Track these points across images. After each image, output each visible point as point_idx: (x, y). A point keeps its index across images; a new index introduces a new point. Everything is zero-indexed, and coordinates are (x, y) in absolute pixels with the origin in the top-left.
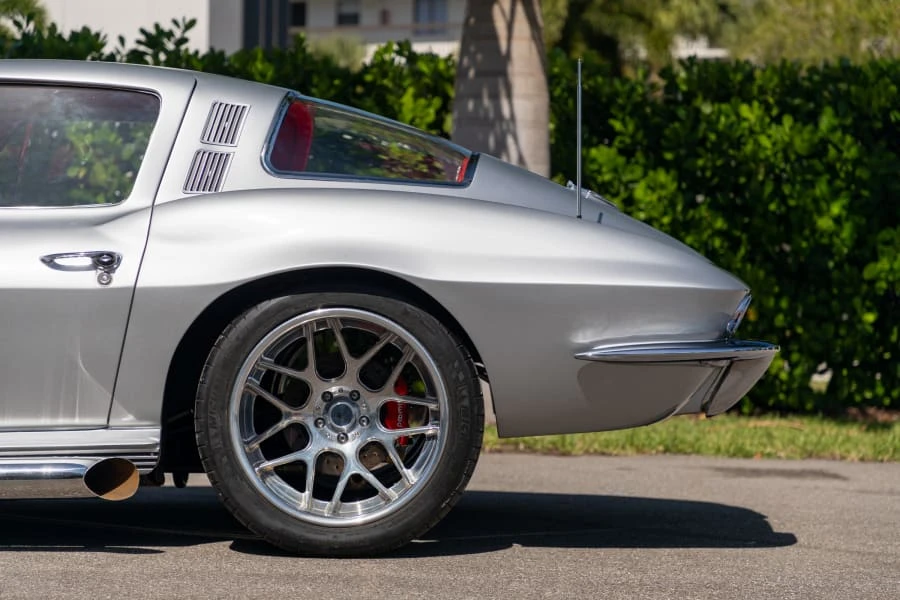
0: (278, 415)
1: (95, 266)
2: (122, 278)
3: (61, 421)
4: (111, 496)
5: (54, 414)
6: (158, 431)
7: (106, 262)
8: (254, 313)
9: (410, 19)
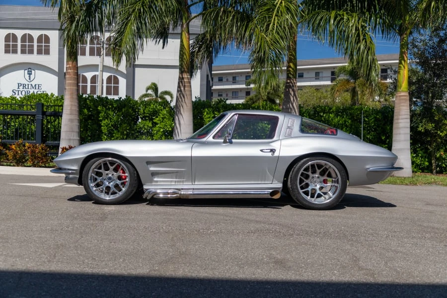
0: (303, 181)
1: (271, 152)
2: (276, 154)
3: (263, 182)
4: (273, 197)
5: (262, 181)
6: (282, 184)
7: (273, 151)
8: (302, 161)
9: (231, 96)
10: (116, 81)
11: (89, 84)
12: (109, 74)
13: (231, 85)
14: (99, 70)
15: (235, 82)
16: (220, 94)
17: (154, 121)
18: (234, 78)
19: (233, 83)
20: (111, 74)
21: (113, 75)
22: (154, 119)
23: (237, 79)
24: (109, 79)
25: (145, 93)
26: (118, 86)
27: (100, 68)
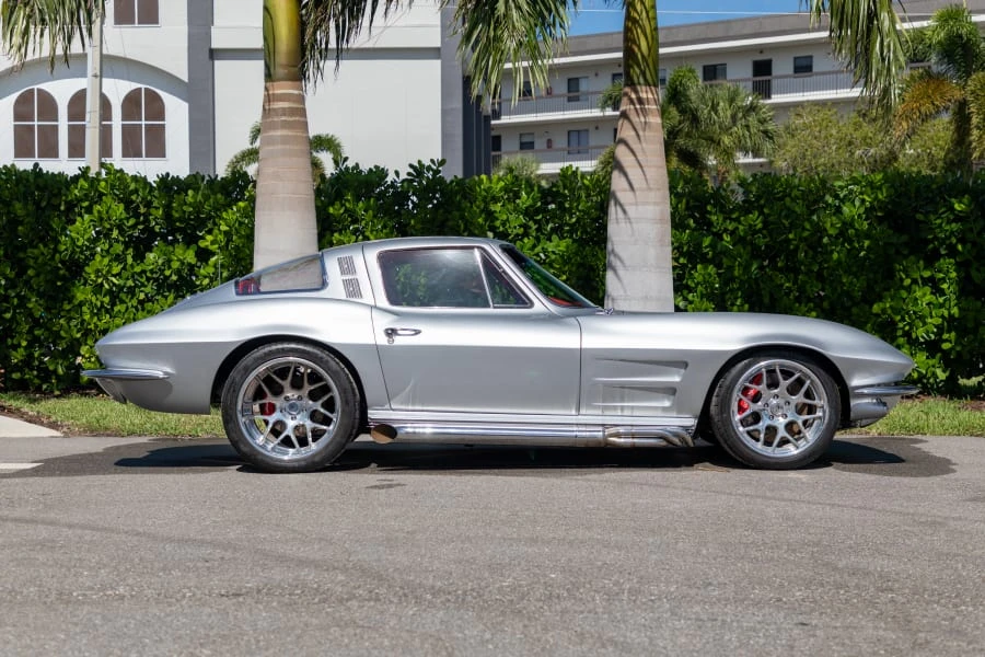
9: (565, 145)
10: (157, 109)
11: (63, 124)
12: (131, 86)
13: (564, 109)
14: (90, 72)
15: (577, 99)
16: (526, 139)
17: (202, 244)
18: (573, 84)
19: (570, 99)
20: (139, 86)
21: (143, 86)
22: (203, 238)
23: (584, 86)
24: (131, 102)
25: (250, 147)
26: (163, 126)
27: (93, 64)
